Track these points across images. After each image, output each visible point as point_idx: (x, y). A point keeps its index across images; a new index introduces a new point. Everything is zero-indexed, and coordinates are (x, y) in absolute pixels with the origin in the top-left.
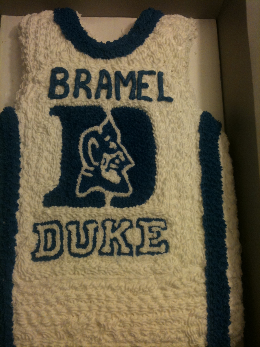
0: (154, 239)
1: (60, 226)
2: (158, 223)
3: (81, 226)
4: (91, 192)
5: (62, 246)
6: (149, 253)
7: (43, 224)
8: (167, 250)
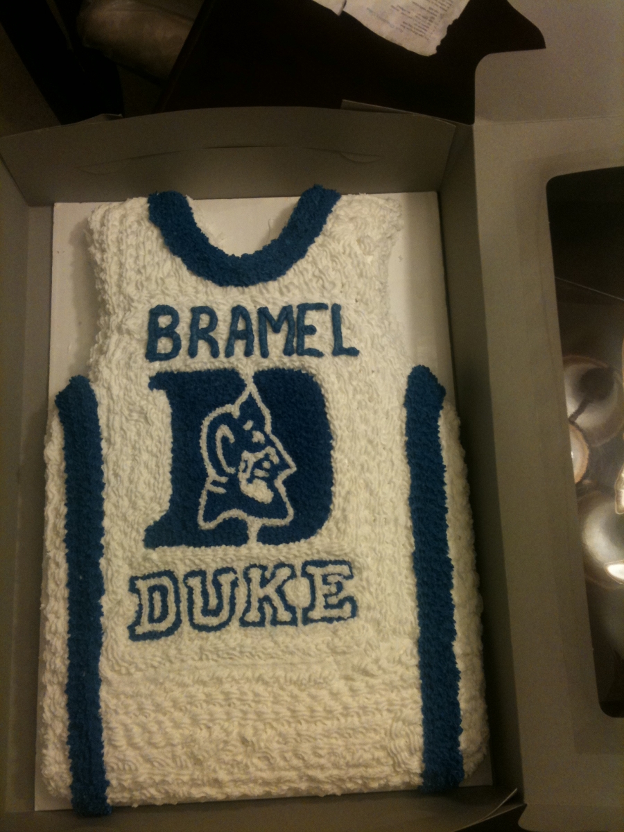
0: (331, 595)
1: (175, 580)
2: (338, 569)
3: (210, 578)
4: (224, 519)
5: (178, 614)
6: (324, 619)
7: (145, 578)
8: (354, 613)
